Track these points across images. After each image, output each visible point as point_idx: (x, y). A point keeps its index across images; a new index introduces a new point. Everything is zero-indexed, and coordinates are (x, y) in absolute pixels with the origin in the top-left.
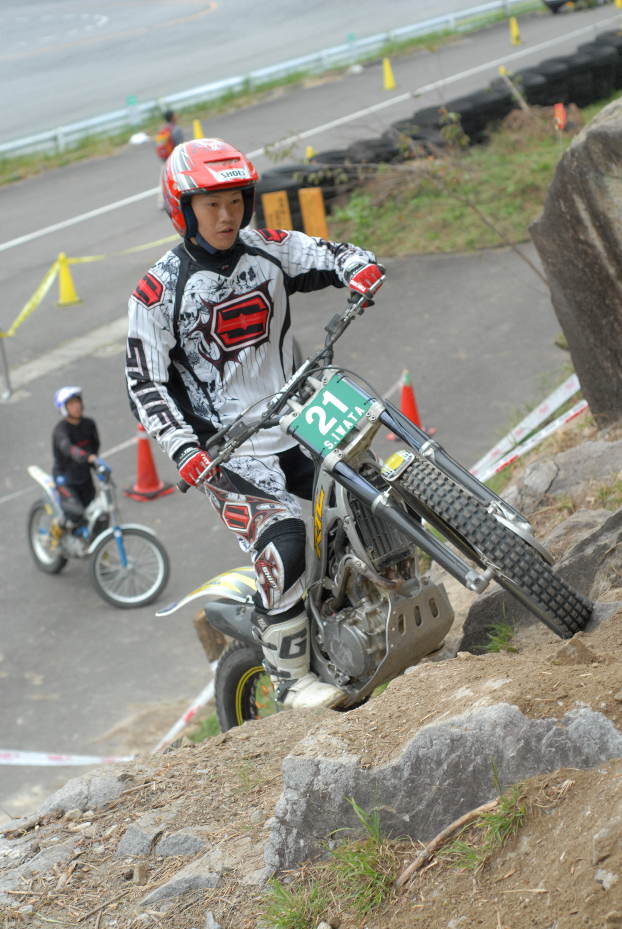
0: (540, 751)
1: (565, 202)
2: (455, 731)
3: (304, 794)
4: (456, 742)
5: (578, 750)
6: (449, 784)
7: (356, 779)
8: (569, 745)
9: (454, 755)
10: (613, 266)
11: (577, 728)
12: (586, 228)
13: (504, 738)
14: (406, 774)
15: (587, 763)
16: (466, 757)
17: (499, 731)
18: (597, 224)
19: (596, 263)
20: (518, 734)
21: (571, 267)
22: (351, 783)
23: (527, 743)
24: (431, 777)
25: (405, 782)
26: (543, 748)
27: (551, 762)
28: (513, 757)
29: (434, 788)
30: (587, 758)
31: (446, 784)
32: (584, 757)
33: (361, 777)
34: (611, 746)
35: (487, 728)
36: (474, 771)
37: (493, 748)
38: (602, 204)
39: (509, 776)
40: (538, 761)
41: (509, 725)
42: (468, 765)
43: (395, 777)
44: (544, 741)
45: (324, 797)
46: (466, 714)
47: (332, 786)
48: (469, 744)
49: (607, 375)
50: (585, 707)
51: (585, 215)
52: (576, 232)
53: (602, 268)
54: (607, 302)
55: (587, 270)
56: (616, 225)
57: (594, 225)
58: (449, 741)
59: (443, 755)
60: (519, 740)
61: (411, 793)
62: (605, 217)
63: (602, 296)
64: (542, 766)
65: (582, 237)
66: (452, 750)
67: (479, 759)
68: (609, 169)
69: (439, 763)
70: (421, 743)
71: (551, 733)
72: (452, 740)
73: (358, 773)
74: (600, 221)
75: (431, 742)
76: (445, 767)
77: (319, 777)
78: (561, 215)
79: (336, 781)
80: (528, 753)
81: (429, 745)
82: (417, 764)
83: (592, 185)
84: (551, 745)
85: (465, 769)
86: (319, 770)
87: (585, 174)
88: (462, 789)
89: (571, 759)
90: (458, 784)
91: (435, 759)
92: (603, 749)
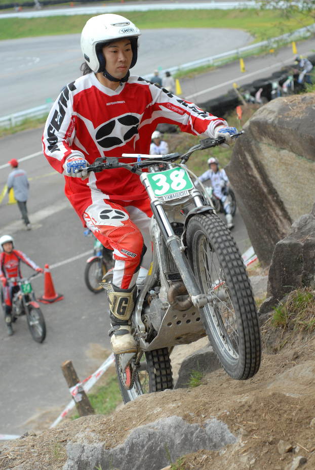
0: (192, 440)
1: (241, 156)
2: (151, 430)
3: (77, 462)
4: (151, 436)
5: (211, 440)
6: (148, 457)
7: (102, 454)
8: (207, 437)
9: (150, 443)
10: (266, 187)
11: (210, 429)
12: (252, 169)
13: (175, 434)
14: (127, 452)
15: (215, 446)
16: (156, 443)
17: (172, 430)
18: (257, 166)
19: (258, 186)
20: (181, 431)
21: (245, 188)
22: (100, 456)
23: (186, 436)
24: (139, 453)
25: (127, 456)
26: (194, 439)
27: (198, 446)
28: (179, 443)
29: (140, 459)
30: (215, 444)
31: (146, 457)
32: (213, 444)
33: (104, 453)
34: (226, 437)
35: (166, 428)
36: (160, 450)
37: (169, 438)
38: (259, 157)
39: (177, 453)
40: (191, 445)
41: (177, 427)
42: (157, 447)
43: (121, 453)
44: (194, 435)
45: (86, 464)
46: (157, 421)
47: (91, 458)
48: (157, 437)
49: (265, 242)
50: (214, 418)
51: (251, 162)
52: (247, 171)
53: (260, 189)
54: (264, 205)
55: (253, 190)
56: (266, 167)
57: (256, 167)
58: (147, 435)
59: (145, 442)
60: (182, 435)
61: (129, 462)
62: (261, 163)
63: (261, 202)
64: (193, 448)
65: (250, 173)
66: (149, 440)
67: (162, 444)
68: (261, 140)
69: (143, 446)
70: (134, 436)
71: (197, 431)
72: (149, 435)
73: (103, 451)
74: (258, 165)
75: (139, 435)
76: (146, 448)
77: (84, 454)
78: (239, 162)
79: (92, 456)
80: (187, 441)
81: (138, 437)
82: (132, 447)
83: (254, 147)
84: (197, 437)
85: (155, 449)
86: (84, 449)
87: (251, 142)
88: (154, 460)
89: (207, 445)
90: (151, 457)
91: (141, 444)
92: (223, 439)
